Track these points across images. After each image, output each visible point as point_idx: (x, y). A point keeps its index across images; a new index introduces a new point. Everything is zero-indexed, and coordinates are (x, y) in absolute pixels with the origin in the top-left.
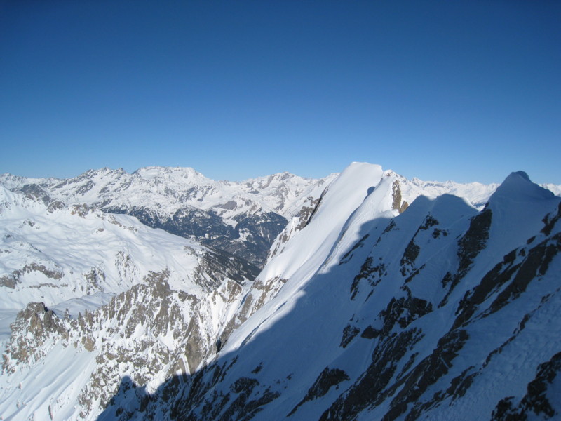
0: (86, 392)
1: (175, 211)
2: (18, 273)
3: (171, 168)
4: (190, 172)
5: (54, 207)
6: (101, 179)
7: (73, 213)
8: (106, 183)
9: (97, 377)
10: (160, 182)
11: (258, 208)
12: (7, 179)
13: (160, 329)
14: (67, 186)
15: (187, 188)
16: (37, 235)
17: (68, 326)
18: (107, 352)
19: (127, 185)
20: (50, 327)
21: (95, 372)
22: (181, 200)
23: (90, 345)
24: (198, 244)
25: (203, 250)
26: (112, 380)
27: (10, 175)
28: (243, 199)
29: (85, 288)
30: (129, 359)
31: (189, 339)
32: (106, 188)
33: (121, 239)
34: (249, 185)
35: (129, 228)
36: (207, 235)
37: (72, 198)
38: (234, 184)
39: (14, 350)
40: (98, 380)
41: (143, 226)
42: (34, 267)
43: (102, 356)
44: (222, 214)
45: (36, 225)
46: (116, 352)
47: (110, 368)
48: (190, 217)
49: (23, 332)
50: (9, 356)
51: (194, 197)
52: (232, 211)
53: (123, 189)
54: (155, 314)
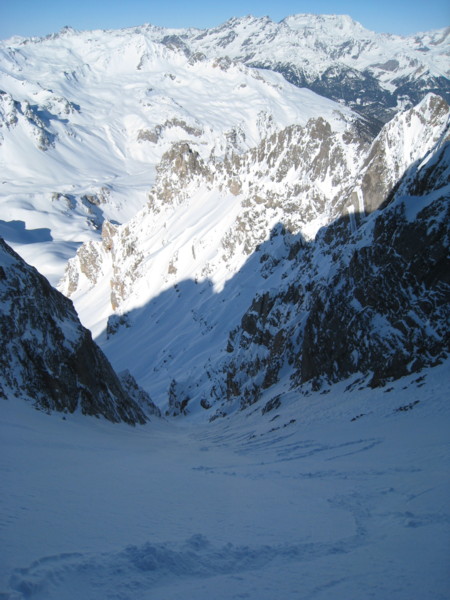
0: (230, 235)
1: (325, 69)
2: (160, 127)
3: (324, 16)
4: (346, 20)
5: (195, 59)
6: (245, 28)
7: (214, 66)
8: (249, 34)
9: (242, 221)
10: (310, 33)
11: (424, 71)
12: (147, 30)
13: (318, 172)
14: (208, 38)
15: (341, 42)
16: (178, 89)
17: (213, 168)
18: (256, 196)
19: (272, 36)
20: (194, 168)
21: (241, 215)
22: (332, 57)
23: (236, 189)
24: (348, 109)
25: (353, 116)
26: (258, 225)
27: (150, 25)
28: (408, 58)
29: (225, 148)
30: (279, 205)
31: (369, 169)
32: (249, 40)
33: (264, 97)
34: (418, 40)
35: (273, 86)
36: (358, 101)
37: (213, 52)
38: (399, 38)
39: (160, 190)
40: (243, 224)
41: (288, 84)
42: (175, 122)
43: (248, 200)
44: (379, 76)
45: (177, 79)
46: (264, 197)
47: (257, 213)
48: (342, 77)
49: (169, 173)
50: (155, 196)
51: (349, 53)
52: (392, 73)
53: (267, 41)
54: (313, 157)
